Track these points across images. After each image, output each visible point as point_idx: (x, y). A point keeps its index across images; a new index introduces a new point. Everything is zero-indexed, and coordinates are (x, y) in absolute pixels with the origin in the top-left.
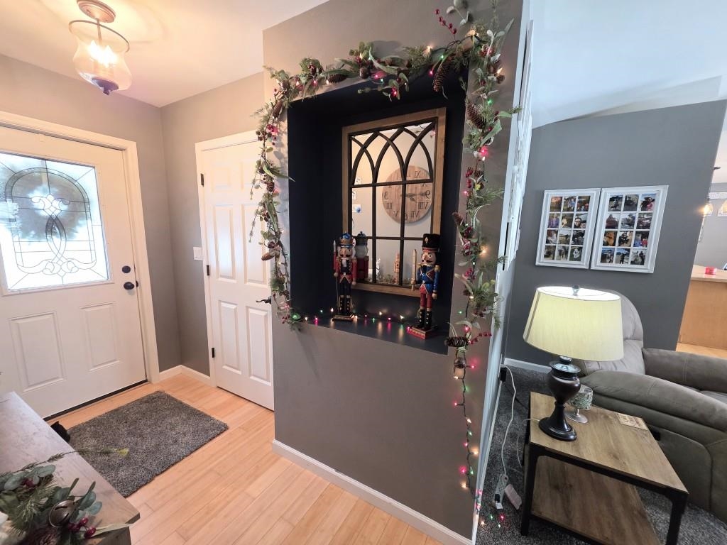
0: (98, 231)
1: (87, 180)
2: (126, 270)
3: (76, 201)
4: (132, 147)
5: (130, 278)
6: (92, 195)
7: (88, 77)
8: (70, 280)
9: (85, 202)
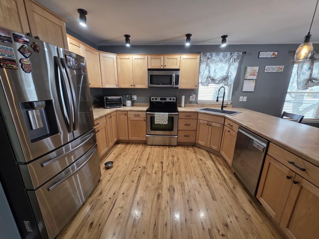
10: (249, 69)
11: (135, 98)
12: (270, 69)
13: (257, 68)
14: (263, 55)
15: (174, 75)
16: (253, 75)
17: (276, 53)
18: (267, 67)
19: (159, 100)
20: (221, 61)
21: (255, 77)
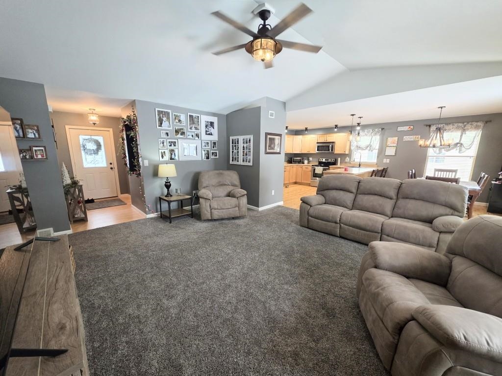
0: (104, 153)
1: (101, 139)
2: (111, 164)
3: (99, 146)
4: (111, 130)
5: (112, 166)
6: (102, 144)
7: (92, 123)
8: (97, 166)
9: (100, 146)
10: (390, 140)
11: (311, 159)
12: (407, 138)
13: (396, 139)
14: (400, 129)
15: (331, 146)
16: (393, 143)
17: (412, 127)
18: (405, 137)
19: (324, 160)
20: (366, 135)
21: (395, 145)
